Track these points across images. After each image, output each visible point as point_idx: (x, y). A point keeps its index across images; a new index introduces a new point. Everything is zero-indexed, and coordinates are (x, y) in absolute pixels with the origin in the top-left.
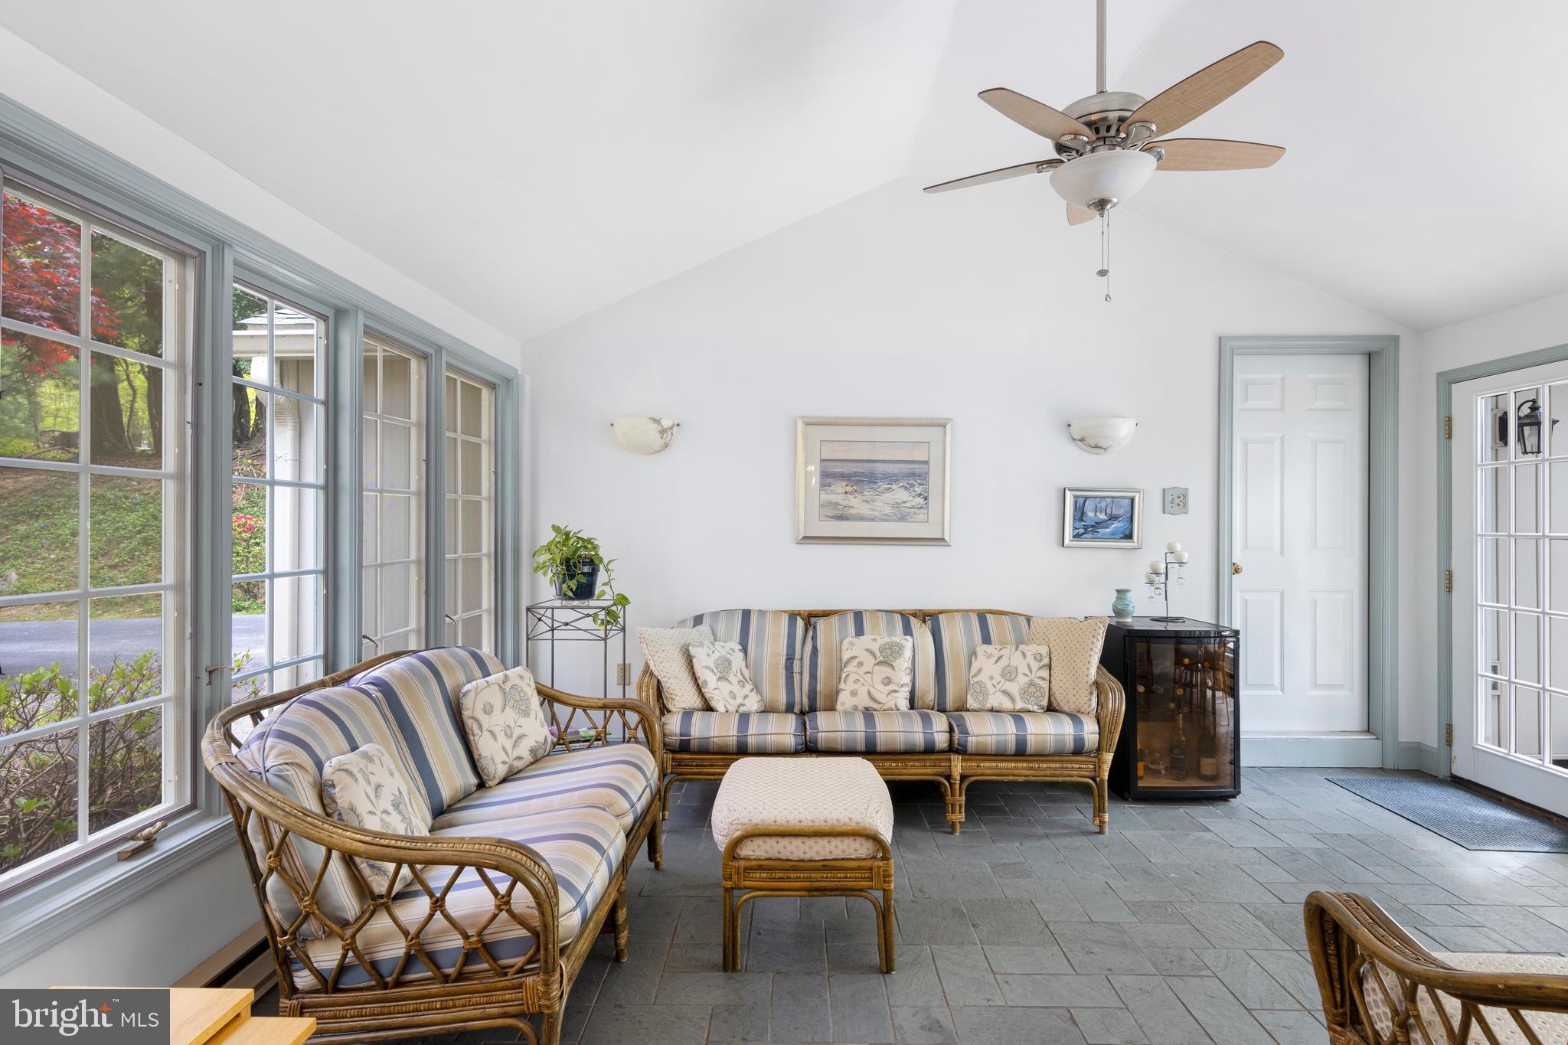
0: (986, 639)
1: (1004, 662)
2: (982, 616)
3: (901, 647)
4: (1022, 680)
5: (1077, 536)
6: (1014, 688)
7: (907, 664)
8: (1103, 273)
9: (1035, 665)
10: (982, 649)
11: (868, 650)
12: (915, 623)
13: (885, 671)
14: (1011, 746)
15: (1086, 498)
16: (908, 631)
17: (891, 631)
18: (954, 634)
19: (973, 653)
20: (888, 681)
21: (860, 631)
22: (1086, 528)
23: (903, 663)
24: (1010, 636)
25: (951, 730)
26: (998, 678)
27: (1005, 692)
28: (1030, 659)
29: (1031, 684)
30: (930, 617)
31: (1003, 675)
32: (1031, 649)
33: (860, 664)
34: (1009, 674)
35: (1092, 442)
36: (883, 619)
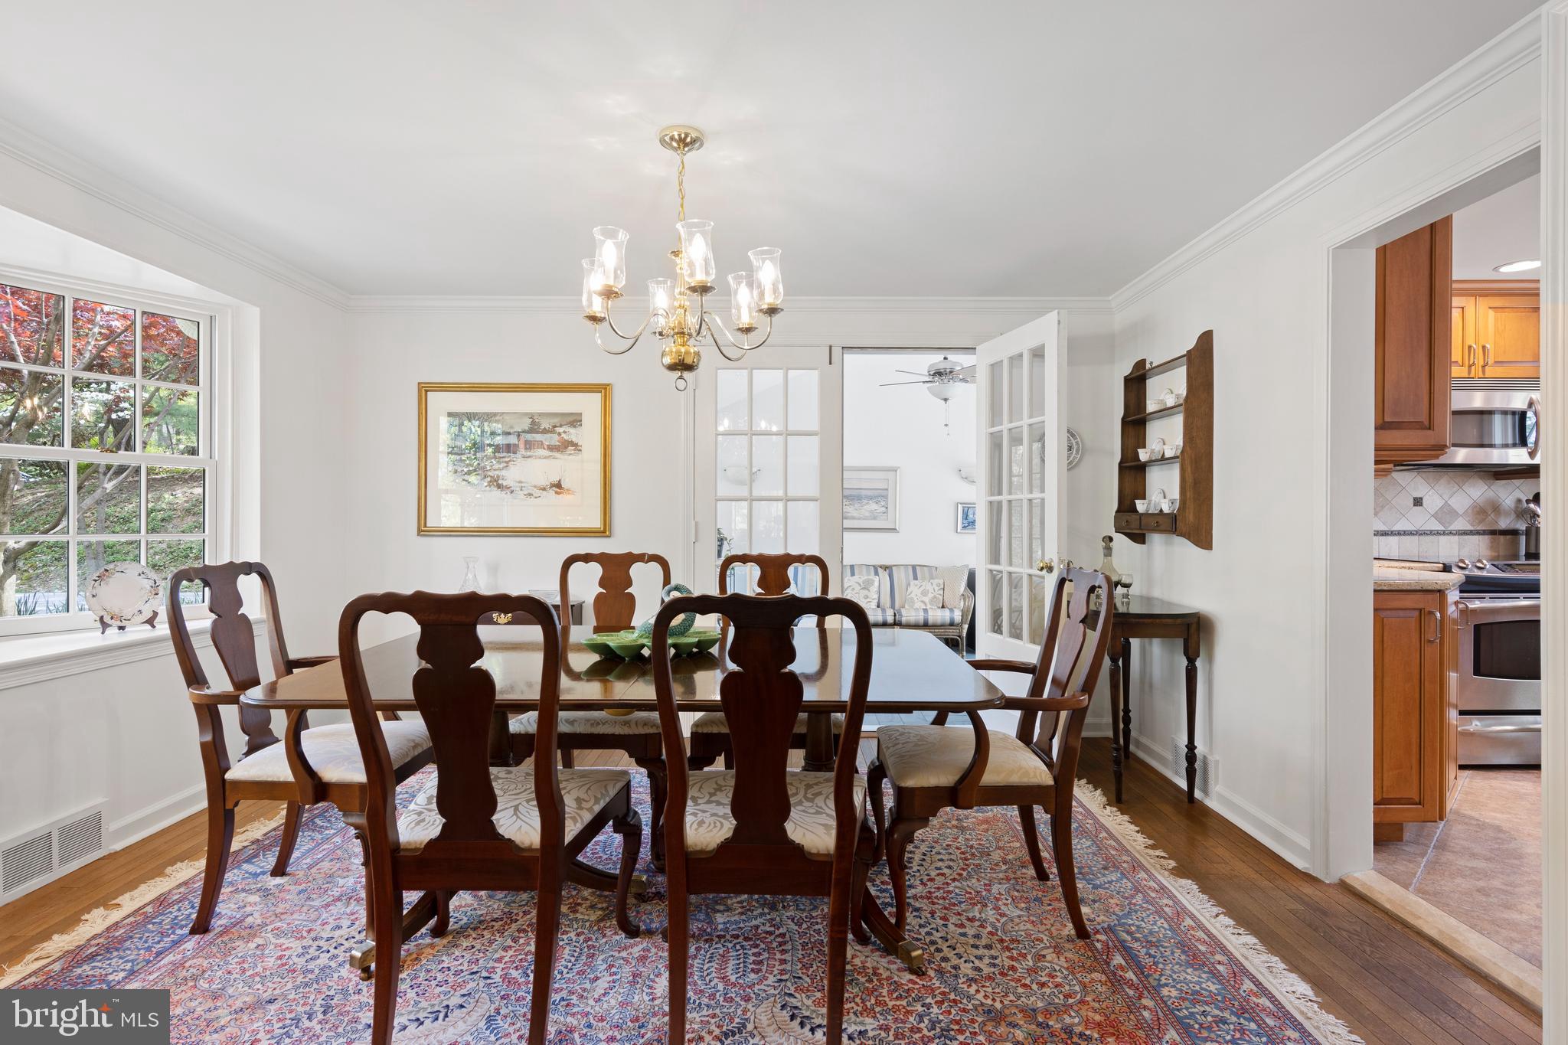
0: (916, 578)
1: (922, 589)
2: (914, 567)
3: (873, 581)
4: (930, 596)
5: (964, 527)
6: (926, 600)
7: (876, 589)
8: (946, 425)
9: (937, 589)
10: (913, 582)
11: (857, 583)
12: (880, 571)
13: (865, 592)
14: (922, 622)
15: (969, 508)
16: (876, 573)
17: (868, 574)
18: (900, 576)
19: (909, 585)
20: (866, 597)
21: (853, 574)
22: (969, 523)
23: (874, 588)
24: (927, 576)
25: (895, 615)
26: (919, 595)
27: (922, 601)
28: (935, 586)
29: (935, 597)
30: (886, 568)
31: (922, 594)
32: (935, 582)
33: (853, 589)
34: (925, 593)
35: (971, 479)
36: (864, 569)
